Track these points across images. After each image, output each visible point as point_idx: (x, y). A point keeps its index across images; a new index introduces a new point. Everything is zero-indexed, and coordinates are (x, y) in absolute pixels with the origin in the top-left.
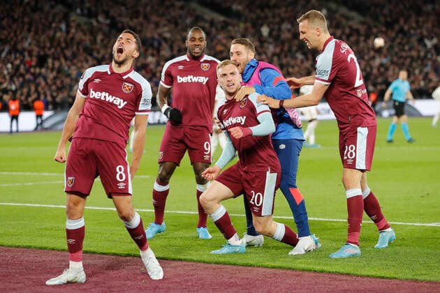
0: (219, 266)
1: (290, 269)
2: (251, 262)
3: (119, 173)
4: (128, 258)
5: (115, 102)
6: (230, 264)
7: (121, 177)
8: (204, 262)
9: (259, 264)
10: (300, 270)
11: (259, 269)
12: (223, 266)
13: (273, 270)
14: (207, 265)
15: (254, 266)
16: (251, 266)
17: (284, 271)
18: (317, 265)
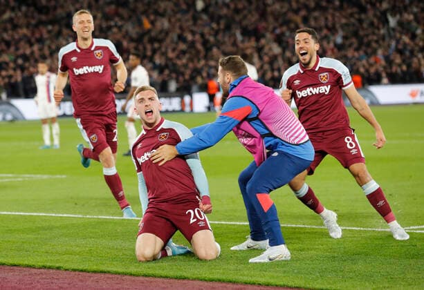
0: (147, 279)
1: (231, 282)
2: (185, 274)
3: (348, 142)
4: (42, 270)
5: (321, 92)
6: (161, 277)
7: (351, 145)
8: (131, 275)
9: (194, 277)
10: (242, 283)
11: (195, 282)
12: (152, 279)
13: (210, 284)
14: (133, 278)
15: (188, 279)
16: (185, 278)
17: (224, 284)
18: (261, 277)
